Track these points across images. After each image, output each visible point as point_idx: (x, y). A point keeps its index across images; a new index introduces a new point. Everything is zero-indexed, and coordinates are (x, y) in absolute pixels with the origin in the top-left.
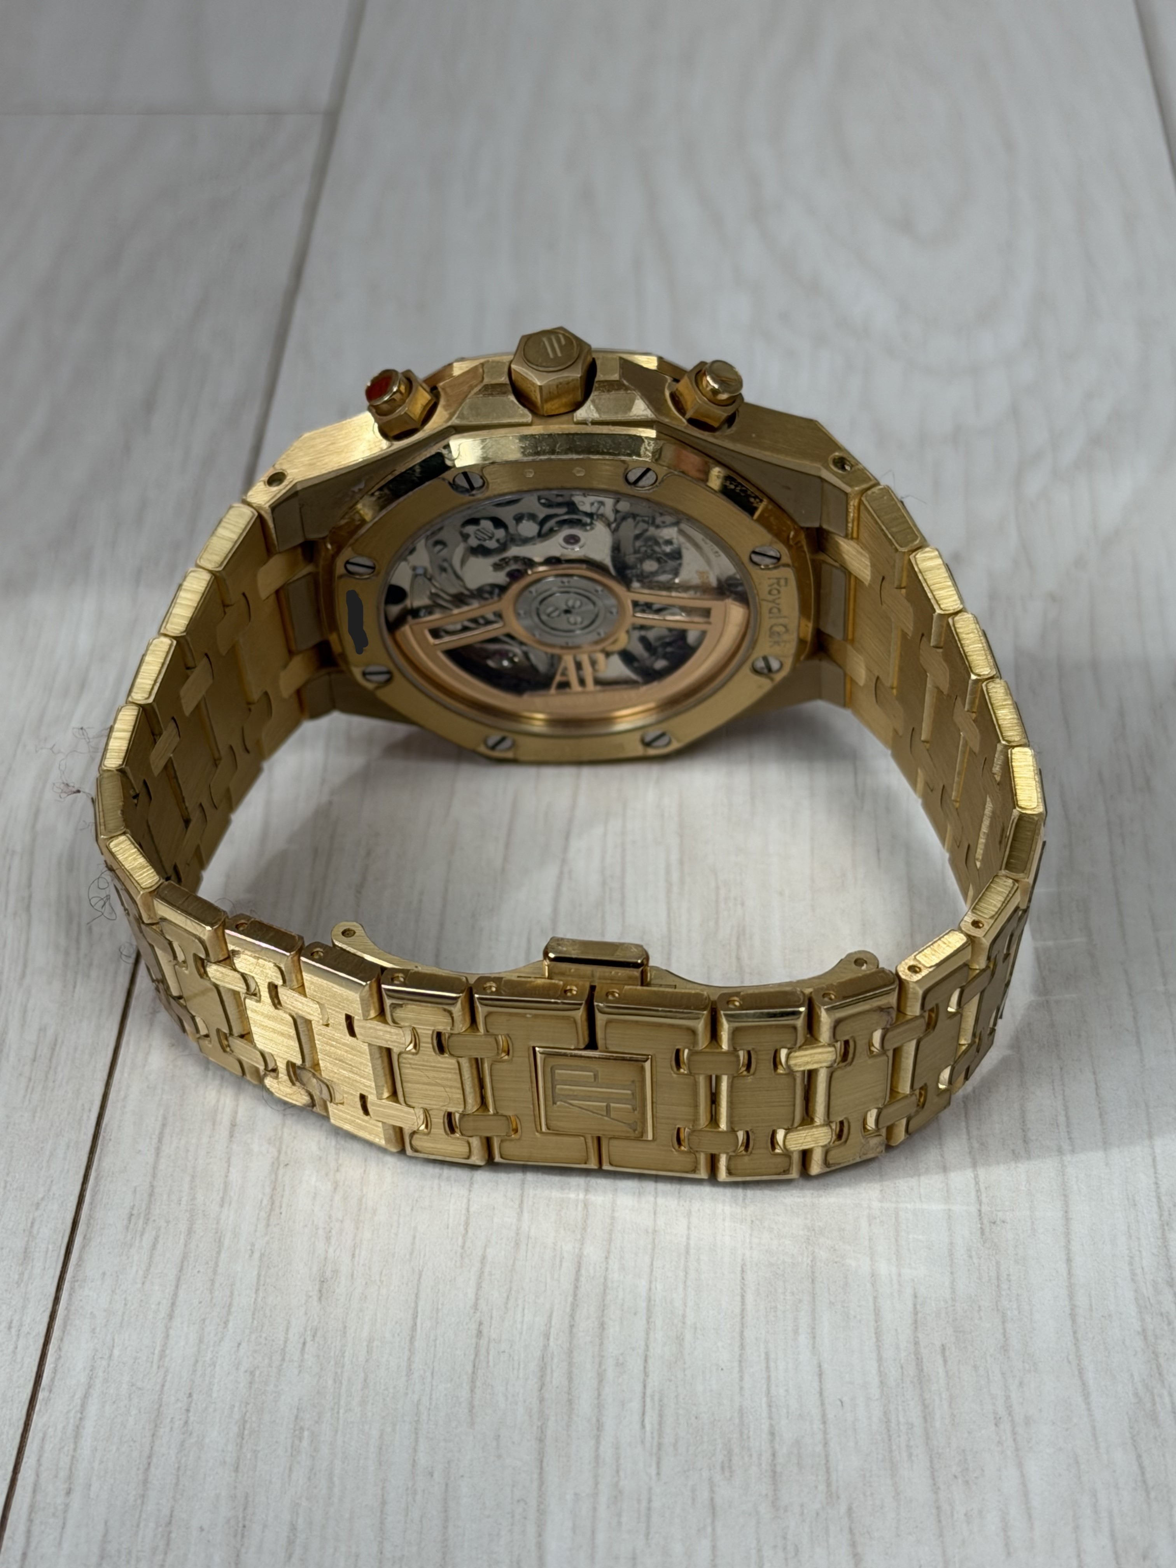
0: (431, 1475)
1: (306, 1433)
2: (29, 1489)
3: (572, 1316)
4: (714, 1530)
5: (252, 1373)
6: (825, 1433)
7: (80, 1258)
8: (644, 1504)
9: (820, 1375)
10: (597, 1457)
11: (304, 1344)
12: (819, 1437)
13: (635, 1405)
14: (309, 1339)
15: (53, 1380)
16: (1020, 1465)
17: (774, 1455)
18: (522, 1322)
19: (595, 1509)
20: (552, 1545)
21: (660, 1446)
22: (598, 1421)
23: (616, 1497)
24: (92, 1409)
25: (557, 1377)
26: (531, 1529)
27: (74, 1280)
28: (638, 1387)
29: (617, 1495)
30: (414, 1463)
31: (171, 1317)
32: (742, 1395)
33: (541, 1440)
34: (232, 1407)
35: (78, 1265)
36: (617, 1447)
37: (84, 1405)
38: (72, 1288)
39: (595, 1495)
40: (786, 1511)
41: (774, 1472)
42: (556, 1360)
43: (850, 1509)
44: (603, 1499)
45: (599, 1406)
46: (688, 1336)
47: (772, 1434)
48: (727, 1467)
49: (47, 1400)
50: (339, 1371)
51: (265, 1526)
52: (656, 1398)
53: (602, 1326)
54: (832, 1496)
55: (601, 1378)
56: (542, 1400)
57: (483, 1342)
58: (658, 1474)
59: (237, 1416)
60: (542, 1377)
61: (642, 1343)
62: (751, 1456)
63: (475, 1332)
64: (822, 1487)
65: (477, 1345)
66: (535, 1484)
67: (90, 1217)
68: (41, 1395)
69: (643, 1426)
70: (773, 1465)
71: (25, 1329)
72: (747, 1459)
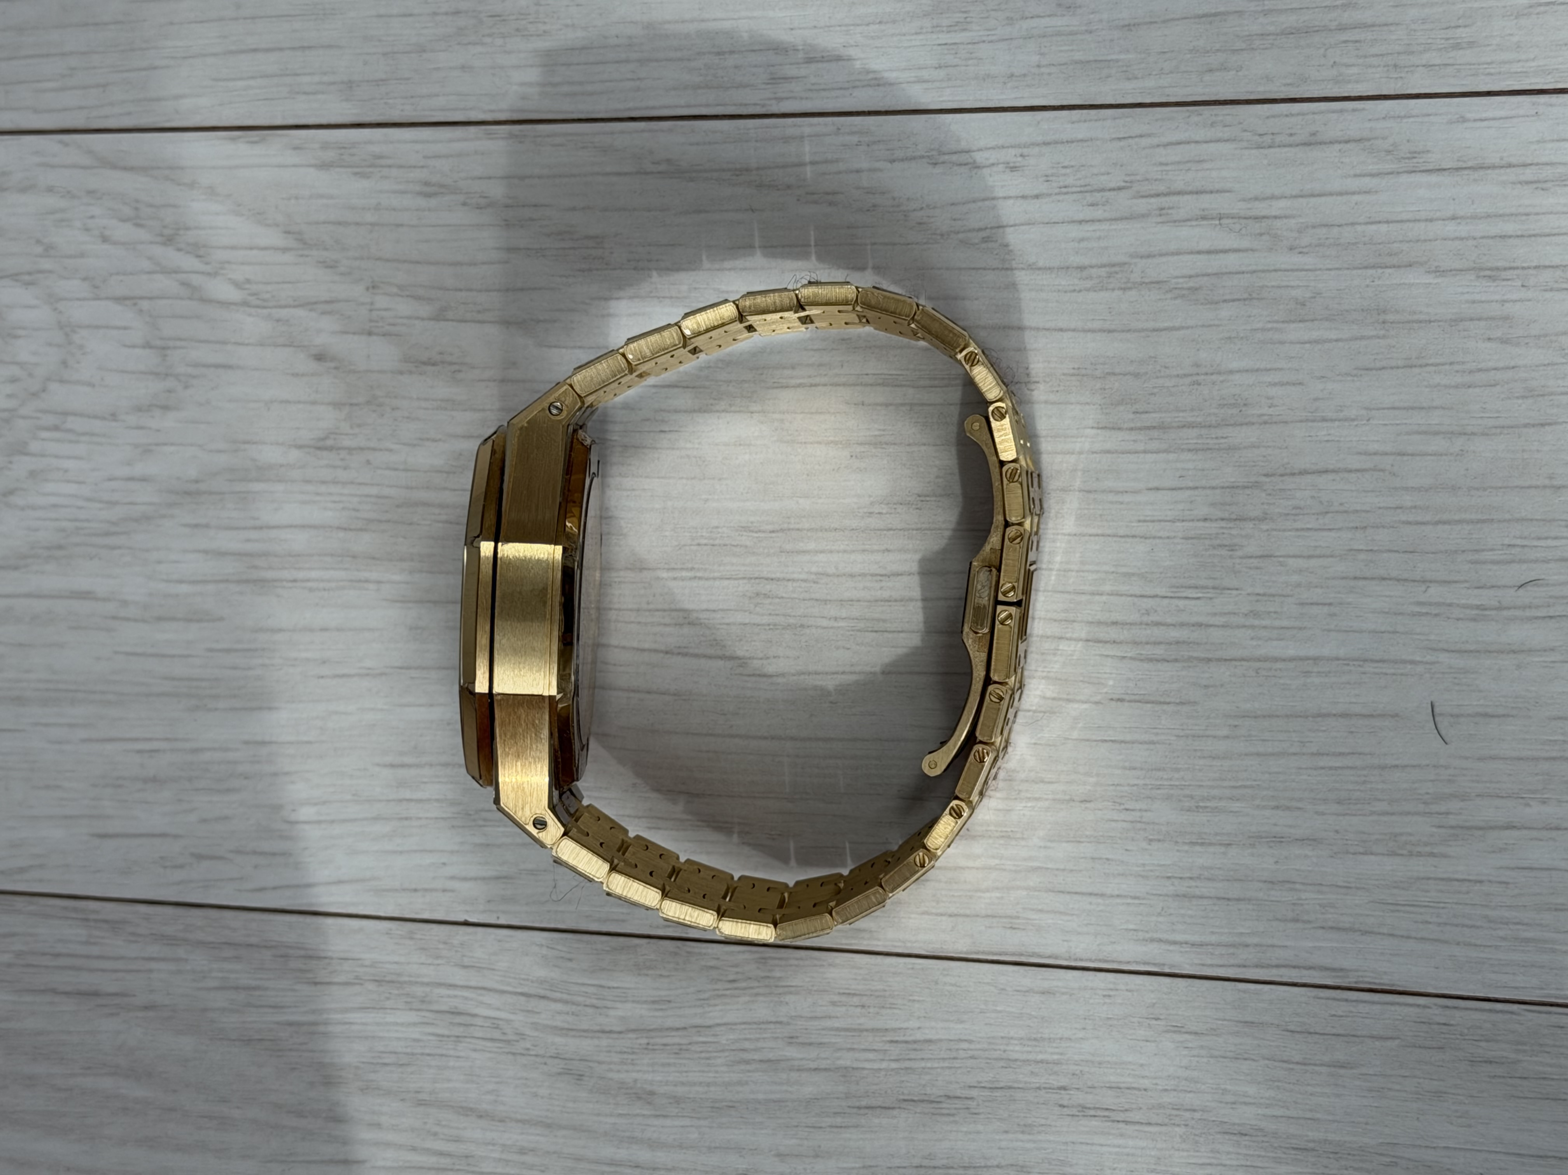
0: (1236, 726)
1: (1201, 804)
2: (1243, 970)
3: (1106, 642)
4: (1281, 556)
5: (1151, 840)
6: (1204, 488)
7: (1049, 957)
8: (1259, 598)
9: (1158, 489)
10: (1223, 626)
11: (1127, 810)
12: (1209, 492)
13: (1181, 603)
14: (1122, 807)
15: (1155, 964)
16: (1231, 372)
17: (1223, 519)
18: (1111, 674)
19: (1265, 627)
20: (1291, 652)
21: (1214, 588)
22: (1193, 625)
23: (1255, 615)
24: (1179, 937)
25: (1159, 651)
26: (1279, 665)
27: (1069, 959)
28: (1166, 601)
29: (1255, 614)
30: (1227, 737)
31: (1102, 895)
32: (1174, 537)
33: (1209, 660)
34: (1178, 851)
35: (1056, 958)
36: (1215, 614)
37: (1175, 943)
38: (1076, 960)
39: (1253, 627)
40: (1266, 514)
41: (1236, 520)
42: (1143, 652)
43: (1266, 475)
44: (1256, 622)
45: (1182, 625)
46: (1124, 570)
47: (1205, 520)
48: (1232, 548)
49: (1171, 966)
50: (1150, 787)
51: (1275, 825)
52: (1175, 590)
53: (1115, 623)
54: (1256, 485)
55: (1157, 624)
56: (1176, 660)
57: (1127, 697)
58: (1237, 589)
59: (1186, 848)
60: (1158, 660)
61: (1129, 599)
62: (1223, 533)
63: (1119, 703)
64: (1248, 491)
65: (1130, 701)
66: (1244, 663)
67: (1013, 954)
68: (1167, 970)
69: (1198, 598)
70: (1229, 520)
71: (1111, 986)
72: (1225, 536)
